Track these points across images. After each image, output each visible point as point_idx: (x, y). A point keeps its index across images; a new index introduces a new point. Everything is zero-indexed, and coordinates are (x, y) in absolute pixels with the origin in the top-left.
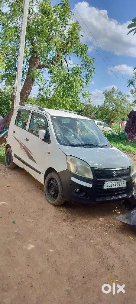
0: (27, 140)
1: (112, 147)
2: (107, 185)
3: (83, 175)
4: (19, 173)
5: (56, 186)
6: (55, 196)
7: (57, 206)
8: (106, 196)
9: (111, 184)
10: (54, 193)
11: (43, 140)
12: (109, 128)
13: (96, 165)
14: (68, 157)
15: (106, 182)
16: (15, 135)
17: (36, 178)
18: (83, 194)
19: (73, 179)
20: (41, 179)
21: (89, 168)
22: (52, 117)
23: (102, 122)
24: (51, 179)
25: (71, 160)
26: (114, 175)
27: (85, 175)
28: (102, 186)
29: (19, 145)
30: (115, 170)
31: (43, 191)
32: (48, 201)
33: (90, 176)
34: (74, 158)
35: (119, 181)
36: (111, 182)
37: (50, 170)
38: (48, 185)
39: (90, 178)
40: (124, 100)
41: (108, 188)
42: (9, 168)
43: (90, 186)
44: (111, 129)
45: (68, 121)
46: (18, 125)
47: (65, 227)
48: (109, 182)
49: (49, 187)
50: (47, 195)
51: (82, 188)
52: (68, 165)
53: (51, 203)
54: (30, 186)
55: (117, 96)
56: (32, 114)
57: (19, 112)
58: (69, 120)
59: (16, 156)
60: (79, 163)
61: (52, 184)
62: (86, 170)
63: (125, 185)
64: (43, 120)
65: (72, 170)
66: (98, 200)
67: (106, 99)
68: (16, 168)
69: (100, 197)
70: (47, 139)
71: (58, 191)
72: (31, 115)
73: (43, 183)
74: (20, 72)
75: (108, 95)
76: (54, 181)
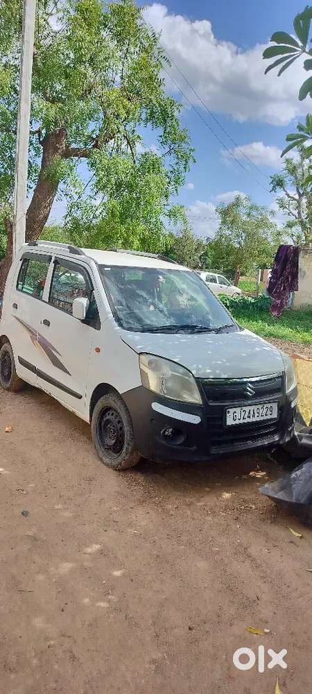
0: (47, 323)
1: (241, 329)
2: (235, 417)
3: (179, 396)
4: (34, 401)
5: (119, 426)
6: (117, 448)
7: (122, 470)
8: (232, 441)
9: (243, 413)
10: (114, 441)
11: (83, 321)
12: (233, 287)
13: (208, 372)
14: (142, 357)
15: (232, 411)
16: (18, 313)
17: (71, 409)
18: (181, 440)
19: (157, 407)
20: (82, 410)
21: (192, 380)
22: (101, 267)
23: (217, 275)
24: (106, 410)
25: (150, 363)
26: (248, 393)
27: (185, 396)
28: (223, 418)
29: (27, 335)
30: (251, 382)
31: (90, 438)
32: (101, 460)
33: (195, 398)
34: (157, 360)
35: (260, 407)
36: (244, 408)
37: (103, 390)
38: (100, 423)
39: (197, 402)
40: (263, 223)
41: (237, 422)
42: (8, 389)
43: (195, 419)
44: (239, 290)
45: (139, 276)
46: (24, 290)
47: (144, 517)
48: (238, 410)
49: (103, 427)
50: (98, 446)
51: (179, 426)
52: (143, 375)
53: (107, 465)
54: (59, 428)
55: (249, 215)
56: (56, 262)
57: (25, 260)
58: (141, 273)
59: (22, 362)
60: (167, 370)
61: (108, 421)
62: (185, 385)
63: (275, 415)
64: (80, 277)
65: (153, 385)
66: (214, 450)
67: (224, 222)
68: (24, 388)
69: (219, 443)
70: (92, 318)
71: (122, 435)
72: (52, 265)
73: (87, 420)
74: (22, 168)
75: (228, 214)
76: (112, 414)
